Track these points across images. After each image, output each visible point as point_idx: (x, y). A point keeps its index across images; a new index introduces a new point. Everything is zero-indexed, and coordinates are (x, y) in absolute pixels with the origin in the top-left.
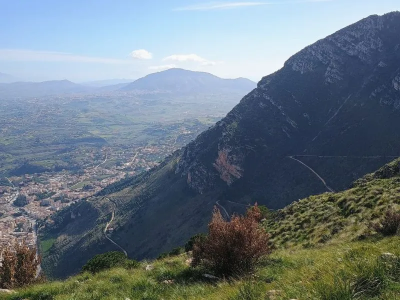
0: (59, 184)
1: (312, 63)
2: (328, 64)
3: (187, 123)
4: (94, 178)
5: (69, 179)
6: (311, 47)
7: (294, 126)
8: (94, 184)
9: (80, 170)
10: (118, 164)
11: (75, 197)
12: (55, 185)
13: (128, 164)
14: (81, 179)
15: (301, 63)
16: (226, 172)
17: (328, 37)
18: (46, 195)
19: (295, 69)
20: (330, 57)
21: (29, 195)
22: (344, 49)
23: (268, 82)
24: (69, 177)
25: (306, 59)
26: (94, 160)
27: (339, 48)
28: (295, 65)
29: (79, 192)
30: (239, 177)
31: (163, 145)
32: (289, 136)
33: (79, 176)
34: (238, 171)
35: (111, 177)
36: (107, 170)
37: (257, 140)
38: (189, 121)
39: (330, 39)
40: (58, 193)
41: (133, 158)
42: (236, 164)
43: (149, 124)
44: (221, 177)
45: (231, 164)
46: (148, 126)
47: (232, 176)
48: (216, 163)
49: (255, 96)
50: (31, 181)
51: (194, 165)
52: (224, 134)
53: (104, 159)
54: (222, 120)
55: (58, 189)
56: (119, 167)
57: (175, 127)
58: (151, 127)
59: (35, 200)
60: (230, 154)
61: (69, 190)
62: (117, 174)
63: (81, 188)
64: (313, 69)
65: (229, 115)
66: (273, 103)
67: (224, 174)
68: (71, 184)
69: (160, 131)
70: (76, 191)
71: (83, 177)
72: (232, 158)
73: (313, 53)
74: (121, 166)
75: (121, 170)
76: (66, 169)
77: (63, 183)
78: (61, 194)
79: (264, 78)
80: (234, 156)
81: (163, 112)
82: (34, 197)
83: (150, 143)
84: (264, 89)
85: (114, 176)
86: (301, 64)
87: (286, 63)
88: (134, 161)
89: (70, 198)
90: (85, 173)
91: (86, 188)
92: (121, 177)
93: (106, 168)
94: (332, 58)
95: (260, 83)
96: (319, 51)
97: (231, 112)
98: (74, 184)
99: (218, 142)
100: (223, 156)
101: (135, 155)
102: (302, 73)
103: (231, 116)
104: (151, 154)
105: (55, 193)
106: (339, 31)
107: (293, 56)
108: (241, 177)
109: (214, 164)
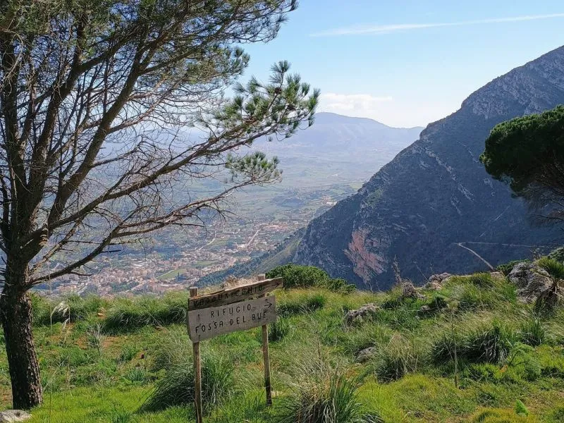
0: (145, 272)
1: (502, 103)
2: (527, 104)
3: (334, 190)
4: (192, 264)
5: (158, 265)
6: (501, 79)
7: (468, 197)
8: (192, 274)
9: (177, 253)
10: (230, 246)
11: (162, 291)
12: (139, 273)
13: (243, 246)
14: (175, 265)
15: (485, 102)
16: (362, 262)
17: (528, 64)
18: (125, 286)
19: (475, 112)
20: (530, 94)
21: (103, 285)
22: (553, 82)
23: (435, 131)
24: (160, 262)
25: (493, 97)
26: (198, 239)
27: (546, 81)
28: (476, 107)
29: (169, 283)
30: (380, 272)
31: (295, 220)
32: (460, 212)
33: (174, 260)
34: (379, 262)
35: (216, 263)
36: (212, 254)
37: (412, 217)
38: (336, 187)
39: (532, 67)
40: (142, 283)
41: (251, 238)
42: (377, 252)
43: (282, 190)
44: (355, 270)
45: (370, 251)
46: (280, 194)
47: (370, 269)
48: (348, 249)
49: (414, 151)
50: (109, 265)
51: (318, 251)
52: (363, 206)
53: (212, 238)
54: (364, 186)
55: (141, 279)
56: (230, 251)
57: (316, 195)
58: (283, 195)
59: (109, 293)
60: (369, 236)
61: (156, 281)
62: (226, 260)
63: (173, 279)
64: (504, 111)
65: (373, 179)
66: (440, 162)
67: (359, 266)
68: (161, 272)
69: (295, 200)
70: (165, 283)
71: (179, 263)
72: (372, 243)
73: (505, 87)
74: (232, 249)
75: (233, 254)
76: (159, 250)
77: (150, 271)
78: (145, 285)
79: (430, 125)
80: (375, 239)
81: (304, 174)
82: (108, 288)
83: (278, 217)
84: (428, 141)
85: (220, 262)
86: (486, 105)
87: (464, 104)
88: (253, 242)
89: (156, 292)
90: (182, 256)
91: (180, 279)
92: (230, 264)
93: (212, 251)
94: (533, 95)
95: (424, 132)
96: (514, 85)
97: (377, 174)
98: (165, 272)
99: (354, 218)
100: (358, 240)
101: (254, 233)
102: (487, 117)
103: (377, 180)
104: (277, 233)
105: (138, 284)
106: (546, 54)
107: (475, 93)
108: (384, 273)
109: (346, 251)
